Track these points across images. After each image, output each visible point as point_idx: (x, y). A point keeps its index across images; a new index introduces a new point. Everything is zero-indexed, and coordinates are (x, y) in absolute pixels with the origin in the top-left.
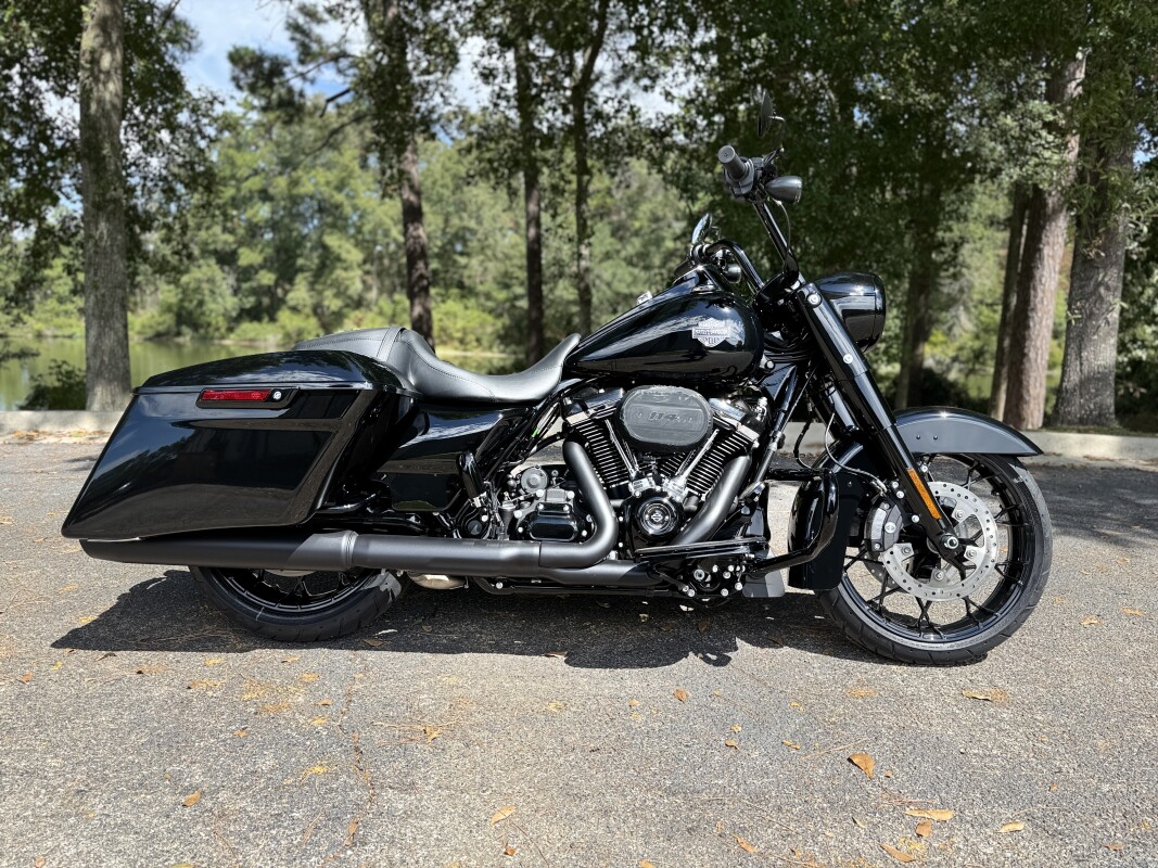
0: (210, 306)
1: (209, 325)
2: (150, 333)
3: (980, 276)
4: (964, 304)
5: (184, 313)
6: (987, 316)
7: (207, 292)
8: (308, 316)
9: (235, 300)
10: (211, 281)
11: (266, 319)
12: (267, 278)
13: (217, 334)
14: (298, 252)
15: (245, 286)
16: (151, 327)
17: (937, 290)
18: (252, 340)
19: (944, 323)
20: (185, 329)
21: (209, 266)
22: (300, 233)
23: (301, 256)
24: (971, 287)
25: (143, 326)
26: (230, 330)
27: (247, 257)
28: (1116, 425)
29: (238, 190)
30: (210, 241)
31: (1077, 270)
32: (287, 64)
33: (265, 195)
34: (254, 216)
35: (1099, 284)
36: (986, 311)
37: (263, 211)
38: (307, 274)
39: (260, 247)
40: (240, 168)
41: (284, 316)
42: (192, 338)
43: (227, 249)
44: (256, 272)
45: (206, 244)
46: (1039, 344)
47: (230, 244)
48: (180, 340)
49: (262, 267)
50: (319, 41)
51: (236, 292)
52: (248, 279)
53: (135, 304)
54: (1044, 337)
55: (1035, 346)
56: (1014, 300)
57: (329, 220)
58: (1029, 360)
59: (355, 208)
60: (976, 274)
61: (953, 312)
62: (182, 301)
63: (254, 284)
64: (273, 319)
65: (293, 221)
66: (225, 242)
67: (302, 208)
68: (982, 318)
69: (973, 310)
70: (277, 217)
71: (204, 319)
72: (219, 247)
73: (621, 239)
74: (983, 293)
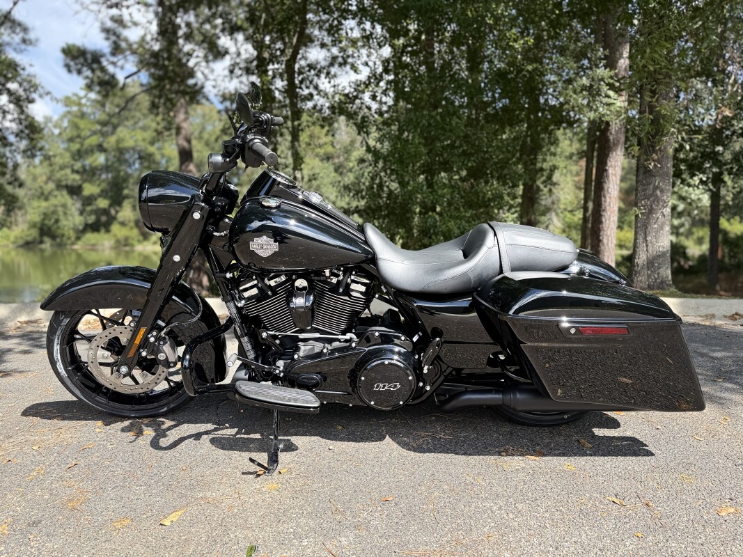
0: (63, 222)
1: (63, 235)
2: (21, 242)
3: (564, 193)
4: (555, 211)
5: (45, 228)
6: (569, 218)
7: (61, 213)
8: (132, 228)
9: (82, 218)
10: (64, 206)
11: (103, 230)
12: (103, 203)
13: (69, 242)
14: (124, 185)
15: (89, 208)
16: (21, 238)
17: (538, 203)
18: (93, 245)
19: (543, 224)
20: (46, 239)
21: (62, 196)
22: (126, 173)
23: (127, 187)
24: (559, 200)
25: (16, 238)
26: (78, 238)
27: (89, 189)
28: (673, 289)
29: (82, 144)
30: (63, 178)
31: (640, 178)
32: (103, 55)
33: (101, 148)
34: (94, 161)
35: (656, 188)
36: (569, 215)
37: (101, 159)
38: (131, 200)
39: (98, 182)
40: (82, 130)
41: (115, 228)
42: (52, 245)
43: (75, 184)
44: (96, 199)
45: (60, 181)
46: (609, 233)
47: (77, 181)
48: (43, 246)
49: (99, 196)
50: (126, 40)
51: (81, 213)
52: (90, 204)
53: (11, 223)
54: (612, 228)
55: (606, 235)
56: (590, 205)
57: (146, 164)
58: (603, 244)
59: (163, 156)
60: (561, 192)
61: (548, 216)
62: (44, 219)
63: (93, 207)
64: (108, 231)
65: (121, 165)
66: (74, 180)
67: (127, 156)
68: (567, 220)
69: (560, 214)
70: (109, 163)
71: (60, 232)
72: (70, 183)
73: (341, 174)
74: (565, 204)
